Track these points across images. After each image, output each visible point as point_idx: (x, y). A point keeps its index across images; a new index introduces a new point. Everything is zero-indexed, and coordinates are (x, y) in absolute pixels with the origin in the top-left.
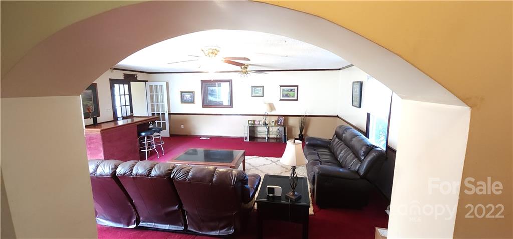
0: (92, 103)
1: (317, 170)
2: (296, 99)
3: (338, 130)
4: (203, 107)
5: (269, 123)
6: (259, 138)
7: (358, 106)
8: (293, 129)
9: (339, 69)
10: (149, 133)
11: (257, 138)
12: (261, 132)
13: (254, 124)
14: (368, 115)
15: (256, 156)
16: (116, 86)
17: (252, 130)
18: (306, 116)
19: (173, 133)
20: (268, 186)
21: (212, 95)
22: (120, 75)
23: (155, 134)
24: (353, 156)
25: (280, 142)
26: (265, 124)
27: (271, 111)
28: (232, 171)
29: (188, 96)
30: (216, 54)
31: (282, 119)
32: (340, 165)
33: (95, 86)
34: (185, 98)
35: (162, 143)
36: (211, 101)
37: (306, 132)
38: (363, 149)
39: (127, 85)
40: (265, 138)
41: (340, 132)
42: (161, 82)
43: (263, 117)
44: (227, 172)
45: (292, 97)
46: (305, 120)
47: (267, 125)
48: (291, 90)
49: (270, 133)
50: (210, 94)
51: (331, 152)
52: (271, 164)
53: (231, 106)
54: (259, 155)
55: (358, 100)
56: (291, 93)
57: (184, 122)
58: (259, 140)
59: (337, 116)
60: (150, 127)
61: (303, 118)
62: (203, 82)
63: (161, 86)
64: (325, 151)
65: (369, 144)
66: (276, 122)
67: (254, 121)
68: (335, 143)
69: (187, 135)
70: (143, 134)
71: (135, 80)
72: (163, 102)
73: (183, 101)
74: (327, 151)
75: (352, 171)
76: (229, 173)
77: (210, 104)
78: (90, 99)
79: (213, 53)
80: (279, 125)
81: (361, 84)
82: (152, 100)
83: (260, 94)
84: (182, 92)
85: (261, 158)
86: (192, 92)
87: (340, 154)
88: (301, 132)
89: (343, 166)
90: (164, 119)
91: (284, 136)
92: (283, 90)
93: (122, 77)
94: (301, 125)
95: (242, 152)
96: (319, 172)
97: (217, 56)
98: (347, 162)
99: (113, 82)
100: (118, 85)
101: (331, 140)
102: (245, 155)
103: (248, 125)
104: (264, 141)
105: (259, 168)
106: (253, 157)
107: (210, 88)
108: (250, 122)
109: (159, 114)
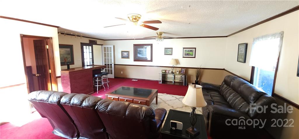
0: (70, 56)
1: (212, 109)
2: (194, 57)
3: (226, 79)
4: (134, 61)
5: (175, 72)
6: (169, 82)
7: (243, 61)
8: (192, 77)
9: (227, 37)
10: (100, 75)
11: (167, 82)
12: (170, 78)
13: (166, 72)
14: (253, 68)
15: (165, 94)
16: (84, 47)
17: (164, 76)
18: (201, 68)
19: (116, 76)
20: (171, 121)
21: (140, 53)
22: (87, 41)
23: (104, 76)
24: (242, 100)
25: (182, 85)
26: (172, 73)
27: (177, 64)
28: (142, 107)
29: (125, 54)
30: (138, 20)
31: (184, 70)
32: (230, 106)
33: (72, 46)
34: (124, 55)
35: (108, 82)
36: (139, 57)
37: (200, 79)
38: (253, 95)
39: (91, 47)
40: (172, 82)
41: (229, 80)
42: (110, 45)
43: (171, 68)
44: (138, 107)
45: (191, 55)
46: (200, 72)
47: (174, 73)
48: (191, 51)
49: (176, 79)
50: (139, 53)
51: (220, 94)
52: (175, 100)
53: (151, 61)
54: (168, 93)
55: (243, 57)
56: (191, 53)
57: (123, 70)
58: (168, 83)
59: (224, 69)
60: (102, 71)
61: (199, 69)
62: (135, 45)
63: (111, 48)
64: (216, 94)
65: (258, 91)
66: (180, 72)
67: (166, 71)
68: (224, 88)
69: (124, 78)
70: (96, 76)
71: (96, 44)
72: (111, 57)
73: (123, 57)
74: (217, 93)
75: (242, 112)
76: (139, 109)
77: (139, 59)
78: (69, 54)
79: (135, 19)
80: (182, 74)
81: (247, 45)
82: (105, 56)
83: (170, 53)
84: (122, 52)
85: (169, 95)
86: (128, 52)
87: (229, 96)
88: (197, 79)
89: (232, 106)
90: (111, 68)
91: (185, 81)
92: (186, 51)
93: (88, 42)
94: (197, 74)
95: (156, 90)
96: (213, 111)
97: (138, 22)
98: (236, 104)
99: (83, 45)
100: (85, 46)
101: (220, 86)
102: (157, 92)
103: (161, 73)
104: (172, 84)
105: (167, 102)
106: (163, 94)
107: (139, 49)
108: (163, 71)
109: (109, 64)
